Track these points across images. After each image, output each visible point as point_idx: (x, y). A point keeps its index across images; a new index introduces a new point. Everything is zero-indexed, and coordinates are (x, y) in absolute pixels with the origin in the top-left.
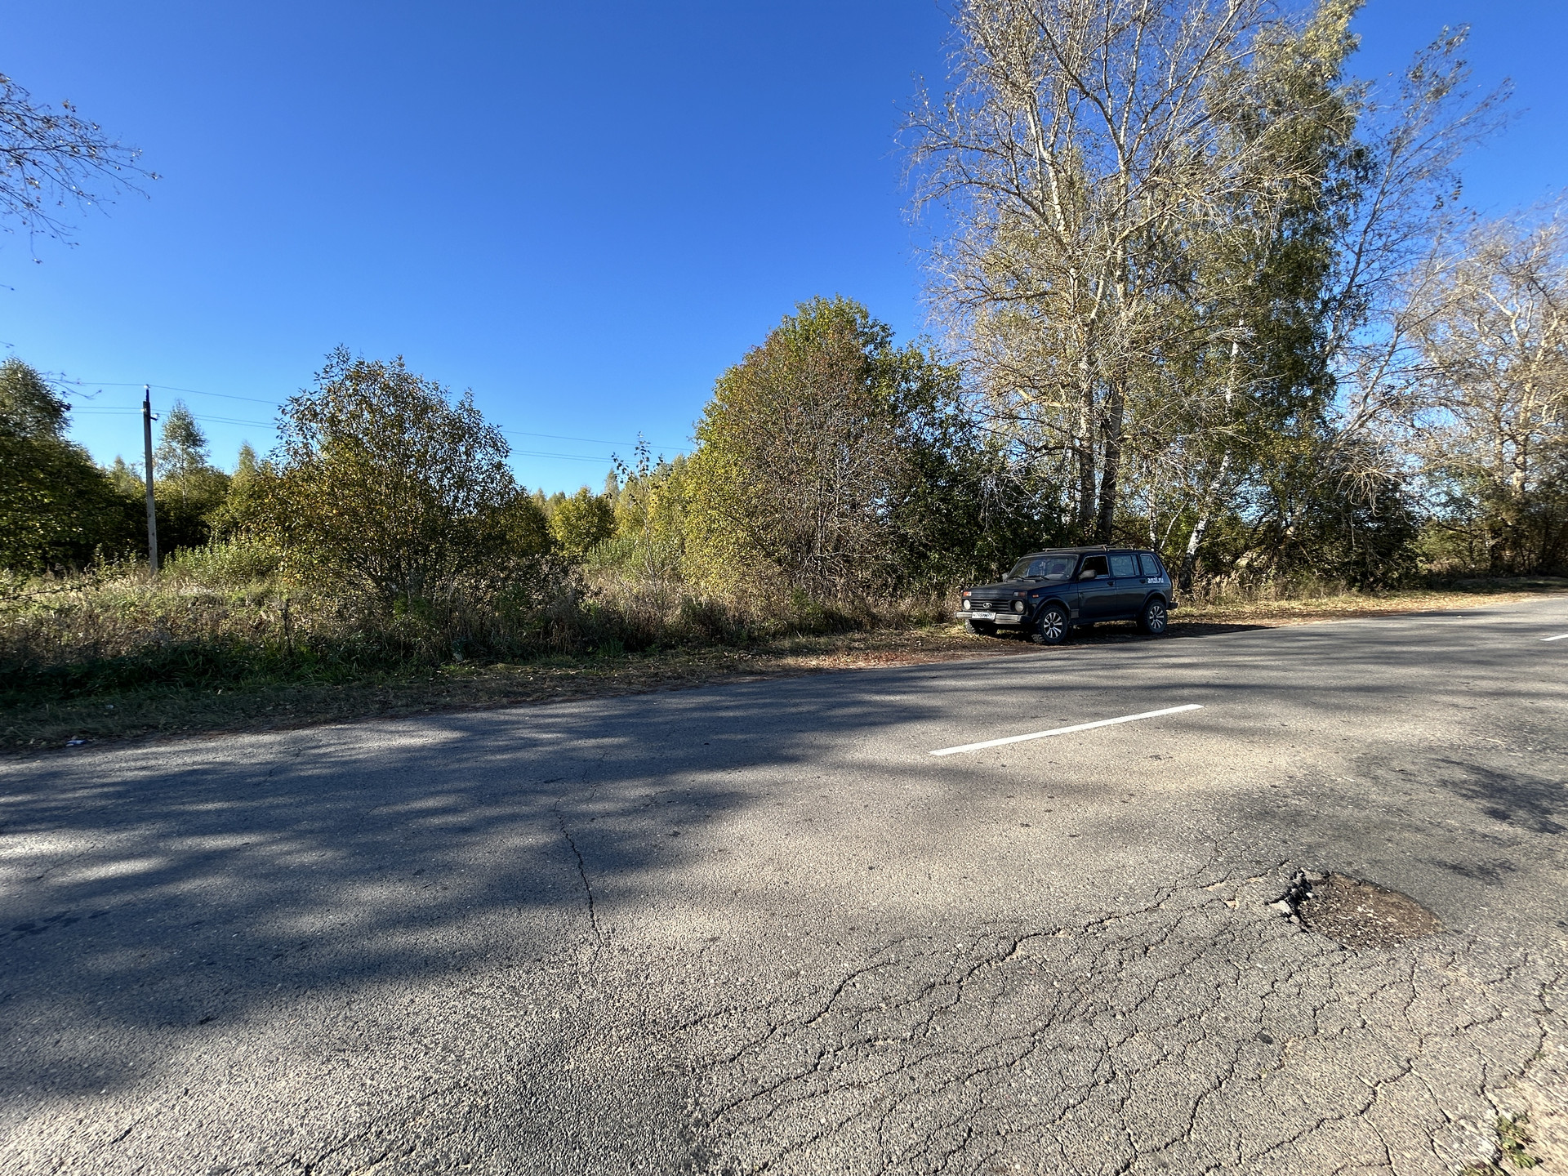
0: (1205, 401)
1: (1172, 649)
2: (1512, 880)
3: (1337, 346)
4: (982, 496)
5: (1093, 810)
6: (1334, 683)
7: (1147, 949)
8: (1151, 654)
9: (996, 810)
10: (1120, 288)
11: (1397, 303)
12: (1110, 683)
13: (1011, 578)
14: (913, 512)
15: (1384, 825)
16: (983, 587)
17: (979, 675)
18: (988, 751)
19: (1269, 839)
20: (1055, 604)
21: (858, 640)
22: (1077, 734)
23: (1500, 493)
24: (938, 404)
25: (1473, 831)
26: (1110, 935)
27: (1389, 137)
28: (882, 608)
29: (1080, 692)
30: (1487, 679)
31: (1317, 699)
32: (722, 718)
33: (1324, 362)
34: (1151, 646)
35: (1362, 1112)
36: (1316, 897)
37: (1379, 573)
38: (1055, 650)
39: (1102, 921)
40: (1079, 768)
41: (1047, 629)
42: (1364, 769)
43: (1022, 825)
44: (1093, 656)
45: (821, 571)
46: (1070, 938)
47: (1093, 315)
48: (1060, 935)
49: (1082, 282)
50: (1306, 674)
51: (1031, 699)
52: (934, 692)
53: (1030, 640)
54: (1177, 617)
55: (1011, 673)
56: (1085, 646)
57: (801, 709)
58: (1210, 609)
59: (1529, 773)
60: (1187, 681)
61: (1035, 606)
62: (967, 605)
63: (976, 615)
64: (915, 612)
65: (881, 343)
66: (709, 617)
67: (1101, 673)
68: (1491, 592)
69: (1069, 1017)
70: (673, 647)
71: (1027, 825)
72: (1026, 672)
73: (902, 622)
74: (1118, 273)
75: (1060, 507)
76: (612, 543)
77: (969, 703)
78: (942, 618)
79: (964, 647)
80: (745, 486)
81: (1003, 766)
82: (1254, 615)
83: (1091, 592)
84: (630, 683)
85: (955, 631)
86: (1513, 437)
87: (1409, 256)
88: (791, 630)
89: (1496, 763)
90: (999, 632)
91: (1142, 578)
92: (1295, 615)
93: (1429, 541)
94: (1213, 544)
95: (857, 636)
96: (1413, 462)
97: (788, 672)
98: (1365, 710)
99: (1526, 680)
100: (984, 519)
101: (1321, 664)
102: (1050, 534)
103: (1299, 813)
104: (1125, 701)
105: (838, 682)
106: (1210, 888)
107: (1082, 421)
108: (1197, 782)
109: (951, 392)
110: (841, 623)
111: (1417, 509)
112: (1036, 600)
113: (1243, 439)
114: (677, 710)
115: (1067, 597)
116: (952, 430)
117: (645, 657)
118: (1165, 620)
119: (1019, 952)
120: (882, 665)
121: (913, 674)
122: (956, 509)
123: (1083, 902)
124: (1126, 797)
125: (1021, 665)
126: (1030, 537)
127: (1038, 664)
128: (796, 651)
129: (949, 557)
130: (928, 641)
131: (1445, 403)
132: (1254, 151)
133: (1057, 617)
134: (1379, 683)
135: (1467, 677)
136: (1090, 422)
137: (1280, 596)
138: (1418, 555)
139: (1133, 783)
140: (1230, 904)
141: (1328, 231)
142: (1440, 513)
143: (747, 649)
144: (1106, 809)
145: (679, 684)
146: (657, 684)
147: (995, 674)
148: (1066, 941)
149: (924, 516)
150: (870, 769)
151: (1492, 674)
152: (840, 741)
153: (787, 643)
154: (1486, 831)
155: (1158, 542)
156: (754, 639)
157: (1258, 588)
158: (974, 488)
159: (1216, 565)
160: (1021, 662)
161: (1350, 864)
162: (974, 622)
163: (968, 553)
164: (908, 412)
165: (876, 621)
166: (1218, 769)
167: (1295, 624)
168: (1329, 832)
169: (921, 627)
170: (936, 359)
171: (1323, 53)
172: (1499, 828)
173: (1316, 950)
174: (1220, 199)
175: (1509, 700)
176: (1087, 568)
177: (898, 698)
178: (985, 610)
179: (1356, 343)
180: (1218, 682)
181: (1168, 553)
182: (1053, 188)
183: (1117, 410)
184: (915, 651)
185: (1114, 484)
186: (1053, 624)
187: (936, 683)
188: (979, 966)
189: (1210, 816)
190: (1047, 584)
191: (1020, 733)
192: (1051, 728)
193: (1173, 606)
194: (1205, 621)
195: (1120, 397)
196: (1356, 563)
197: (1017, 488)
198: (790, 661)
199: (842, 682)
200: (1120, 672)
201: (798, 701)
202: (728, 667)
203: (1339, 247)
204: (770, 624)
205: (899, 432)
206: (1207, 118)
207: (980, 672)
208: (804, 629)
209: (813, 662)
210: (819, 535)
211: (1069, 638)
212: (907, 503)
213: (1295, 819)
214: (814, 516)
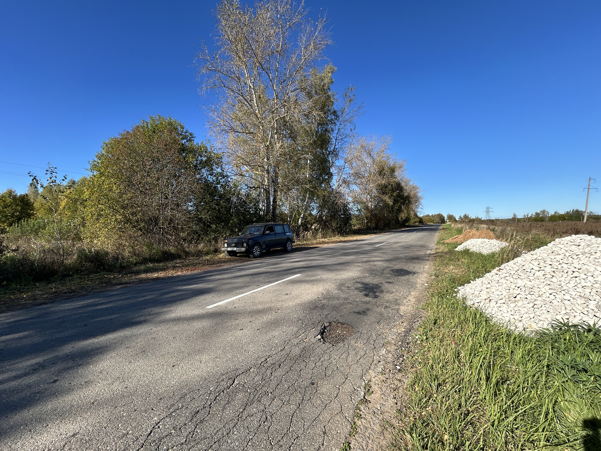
0: (302, 177)
1: (294, 256)
2: (369, 313)
3: (332, 165)
4: (232, 204)
5: (266, 318)
6: (334, 263)
7: (280, 365)
8: (287, 258)
9: (231, 326)
10: (276, 136)
11: (344, 155)
12: (274, 270)
13: (242, 234)
14: (204, 209)
15: (344, 303)
16: (233, 238)
17: (229, 272)
18: (229, 302)
19: (316, 315)
20: (257, 243)
21: (179, 263)
22: (262, 290)
23: (367, 208)
24: (214, 167)
25: (362, 301)
26: (268, 364)
27: (341, 109)
28: (192, 248)
29: (264, 275)
30: (364, 258)
31: (330, 268)
32: (98, 309)
33: (330, 169)
34: (288, 256)
35: (336, 397)
36: (327, 331)
37: (344, 230)
38: (257, 260)
39: (266, 359)
40: (261, 303)
41: (255, 252)
42: (339, 288)
43: (241, 330)
44: (270, 261)
45: (162, 234)
46: (255, 370)
47: (268, 144)
48: (252, 370)
49: (264, 131)
50: (327, 261)
51: (247, 279)
52: (210, 281)
53: (249, 257)
54: (296, 246)
55: (241, 270)
56: (267, 258)
57: (146, 298)
58: (305, 242)
59: (373, 282)
60: (297, 266)
61: (250, 244)
62: (226, 245)
63: (229, 249)
64: (205, 249)
65: (190, 140)
66: (96, 259)
67: (272, 267)
68: (366, 234)
69: (252, 402)
70: (71, 276)
71: (242, 329)
72: (247, 269)
73: (199, 254)
74: (275, 131)
75: (259, 208)
76: (32, 221)
77: (224, 284)
78: (216, 251)
79: (224, 262)
80: (121, 195)
81: (235, 307)
82: (316, 243)
83: (269, 238)
84: (35, 299)
85: (221, 256)
86: (369, 194)
87: (346, 143)
88: (145, 261)
89: (366, 281)
90: (238, 255)
91: (285, 233)
92: (326, 243)
93: (354, 221)
94: (305, 222)
95: (178, 261)
96: (350, 199)
97: (141, 281)
98: (340, 270)
99: (372, 257)
100: (232, 212)
101: (331, 257)
102: (256, 218)
103: (324, 305)
104: (279, 276)
105: (167, 283)
106: (300, 337)
107: (266, 179)
108: (298, 301)
109: (219, 163)
110: (171, 256)
111: (351, 212)
112: (251, 242)
113: (311, 189)
114: (68, 310)
115: (261, 241)
116: (220, 178)
117: (49, 283)
118: (291, 247)
119: (236, 382)
120: (189, 273)
121: (201, 275)
122: (222, 208)
123: (260, 354)
124: (277, 311)
125: (245, 267)
126: (249, 219)
127: (251, 266)
128: (146, 271)
129: (220, 227)
130: (210, 261)
131: (355, 183)
132: (310, 103)
133: (258, 248)
134: (344, 261)
135: (361, 258)
136: (268, 180)
137: (322, 238)
138: (352, 225)
139: (279, 305)
140: (305, 340)
141: (329, 132)
142: (357, 213)
143: (119, 272)
144: (270, 316)
145: (72, 295)
146: (57, 298)
147: (235, 271)
148: (254, 371)
149: (209, 210)
150: (178, 320)
151: (366, 256)
152: (165, 310)
153: (142, 267)
154: (364, 300)
155: (290, 221)
156: (124, 267)
157: (317, 235)
158: (229, 200)
159: (306, 228)
160: (245, 266)
161: (335, 318)
162: (228, 252)
163: (227, 225)
164: (201, 169)
165: (187, 254)
166: (304, 295)
167: (326, 246)
168: (331, 309)
169: (207, 255)
170: (213, 150)
171: (326, 81)
172: (367, 299)
173: (326, 348)
174: (303, 115)
175: (369, 263)
176: (267, 230)
177: (195, 286)
178: (232, 247)
179: (337, 165)
180: (305, 266)
181: (293, 225)
182: (254, 97)
183: (276, 177)
184: (204, 265)
185: (276, 201)
186: (257, 251)
187: (211, 278)
188: (219, 395)
189: (301, 312)
190: (254, 236)
191: (243, 293)
192: (254, 289)
193: (294, 242)
194: (303, 246)
195: (277, 172)
196: (339, 227)
197: (244, 201)
198: (143, 276)
199: (169, 283)
200: (277, 266)
201: (144, 294)
202: (106, 283)
203: (332, 137)
204: (133, 259)
205: (198, 176)
206: (298, 89)
207: (229, 271)
208: (152, 260)
209: (156, 275)
210: (161, 218)
211: (262, 255)
212: (202, 205)
213: (323, 307)
214: (159, 210)
